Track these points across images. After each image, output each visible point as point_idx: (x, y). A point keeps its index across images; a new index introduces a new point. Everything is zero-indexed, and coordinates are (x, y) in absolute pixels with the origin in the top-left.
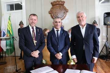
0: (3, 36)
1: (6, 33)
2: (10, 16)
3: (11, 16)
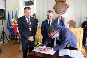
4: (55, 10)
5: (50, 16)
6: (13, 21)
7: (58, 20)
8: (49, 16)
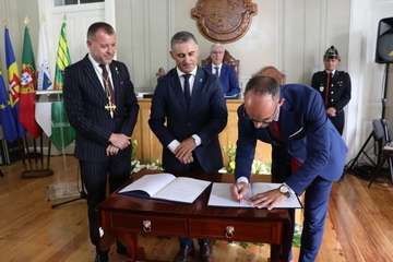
0: (45, 88)
1: (52, 78)
2: (64, 25)
3: (67, 22)
4: (199, 25)
5: (190, 54)
6: (15, 76)
7: (213, 66)
8: (184, 55)
